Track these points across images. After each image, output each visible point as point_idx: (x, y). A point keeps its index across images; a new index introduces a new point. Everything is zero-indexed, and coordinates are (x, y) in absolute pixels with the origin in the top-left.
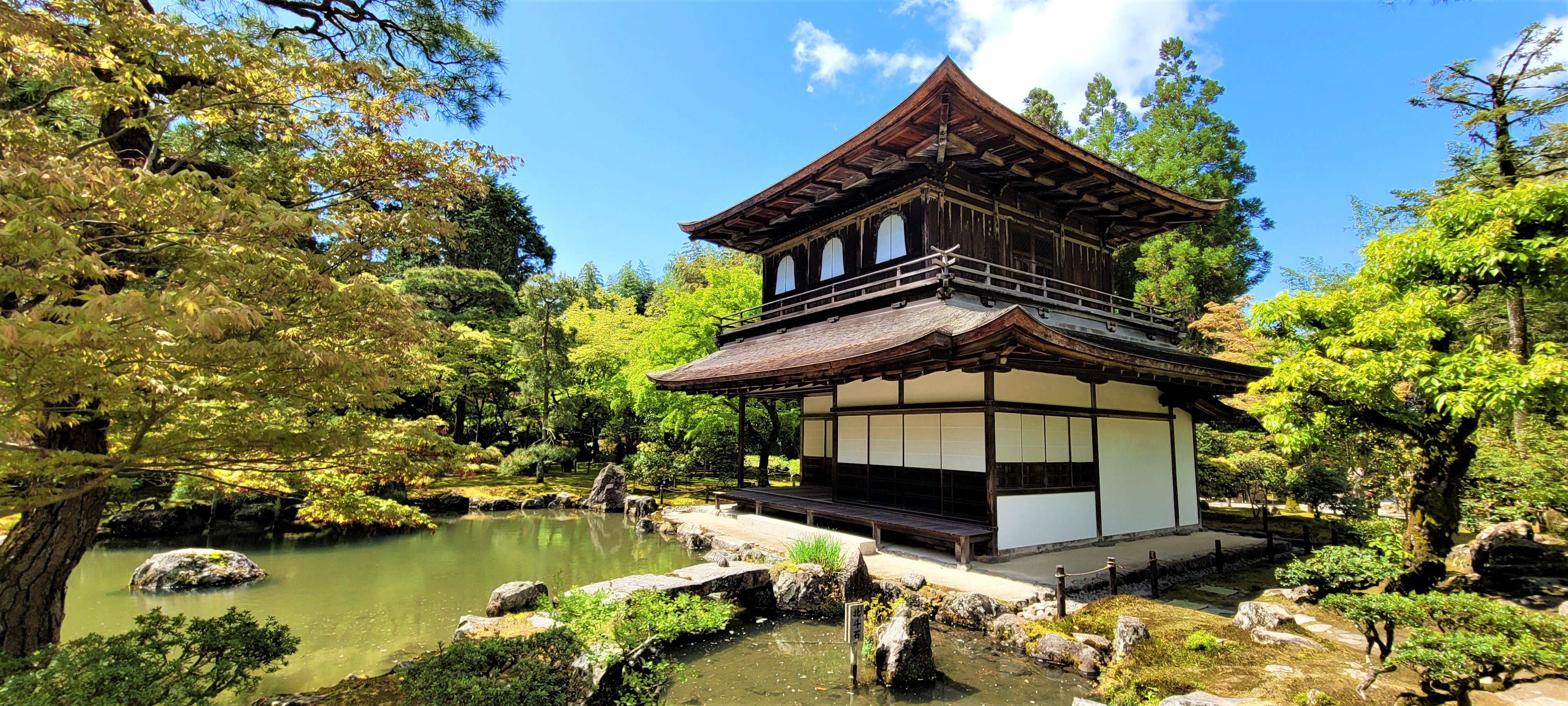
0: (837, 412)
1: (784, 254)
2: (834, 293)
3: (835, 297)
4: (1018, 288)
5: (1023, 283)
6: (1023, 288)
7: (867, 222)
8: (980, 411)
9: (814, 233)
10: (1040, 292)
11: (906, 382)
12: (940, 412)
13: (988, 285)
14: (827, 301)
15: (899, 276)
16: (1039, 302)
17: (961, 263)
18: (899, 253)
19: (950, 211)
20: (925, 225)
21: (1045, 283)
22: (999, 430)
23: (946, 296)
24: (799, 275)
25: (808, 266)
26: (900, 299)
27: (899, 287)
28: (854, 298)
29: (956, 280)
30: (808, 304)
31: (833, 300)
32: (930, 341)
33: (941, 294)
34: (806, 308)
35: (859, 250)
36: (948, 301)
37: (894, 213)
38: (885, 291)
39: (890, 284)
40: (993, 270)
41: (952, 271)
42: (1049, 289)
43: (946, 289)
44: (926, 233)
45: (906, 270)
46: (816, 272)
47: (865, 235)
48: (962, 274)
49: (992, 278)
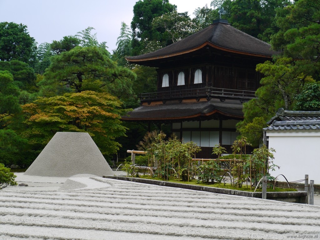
0: (182, 130)
1: (165, 73)
2: (181, 93)
3: (181, 94)
4: (233, 95)
5: (235, 93)
6: (235, 95)
7: (192, 69)
9: (175, 68)
10: (242, 95)
11: (201, 121)
12: (209, 131)
13: (223, 95)
15: (198, 91)
16: (240, 99)
17: (214, 90)
18: (201, 82)
19: (216, 70)
20: (207, 75)
21: (243, 92)
22: (223, 136)
23: (209, 100)
24: (170, 82)
25: (174, 80)
26: (198, 98)
27: (198, 95)
28: (186, 96)
29: (212, 95)
30: (173, 95)
31: (180, 95)
32: (200, 115)
33: (207, 100)
34: (172, 96)
35: (189, 78)
36: (209, 101)
37: (199, 69)
38: (194, 95)
39: (196, 94)
40: (225, 91)
41: (211, 93)
42: (244, 94)
43: (209, 98)
44: (207, 78)
45: (200, 90)
46: (176, 82)
47: (191, 73)
48: (214, 93)
49: (224, 93)
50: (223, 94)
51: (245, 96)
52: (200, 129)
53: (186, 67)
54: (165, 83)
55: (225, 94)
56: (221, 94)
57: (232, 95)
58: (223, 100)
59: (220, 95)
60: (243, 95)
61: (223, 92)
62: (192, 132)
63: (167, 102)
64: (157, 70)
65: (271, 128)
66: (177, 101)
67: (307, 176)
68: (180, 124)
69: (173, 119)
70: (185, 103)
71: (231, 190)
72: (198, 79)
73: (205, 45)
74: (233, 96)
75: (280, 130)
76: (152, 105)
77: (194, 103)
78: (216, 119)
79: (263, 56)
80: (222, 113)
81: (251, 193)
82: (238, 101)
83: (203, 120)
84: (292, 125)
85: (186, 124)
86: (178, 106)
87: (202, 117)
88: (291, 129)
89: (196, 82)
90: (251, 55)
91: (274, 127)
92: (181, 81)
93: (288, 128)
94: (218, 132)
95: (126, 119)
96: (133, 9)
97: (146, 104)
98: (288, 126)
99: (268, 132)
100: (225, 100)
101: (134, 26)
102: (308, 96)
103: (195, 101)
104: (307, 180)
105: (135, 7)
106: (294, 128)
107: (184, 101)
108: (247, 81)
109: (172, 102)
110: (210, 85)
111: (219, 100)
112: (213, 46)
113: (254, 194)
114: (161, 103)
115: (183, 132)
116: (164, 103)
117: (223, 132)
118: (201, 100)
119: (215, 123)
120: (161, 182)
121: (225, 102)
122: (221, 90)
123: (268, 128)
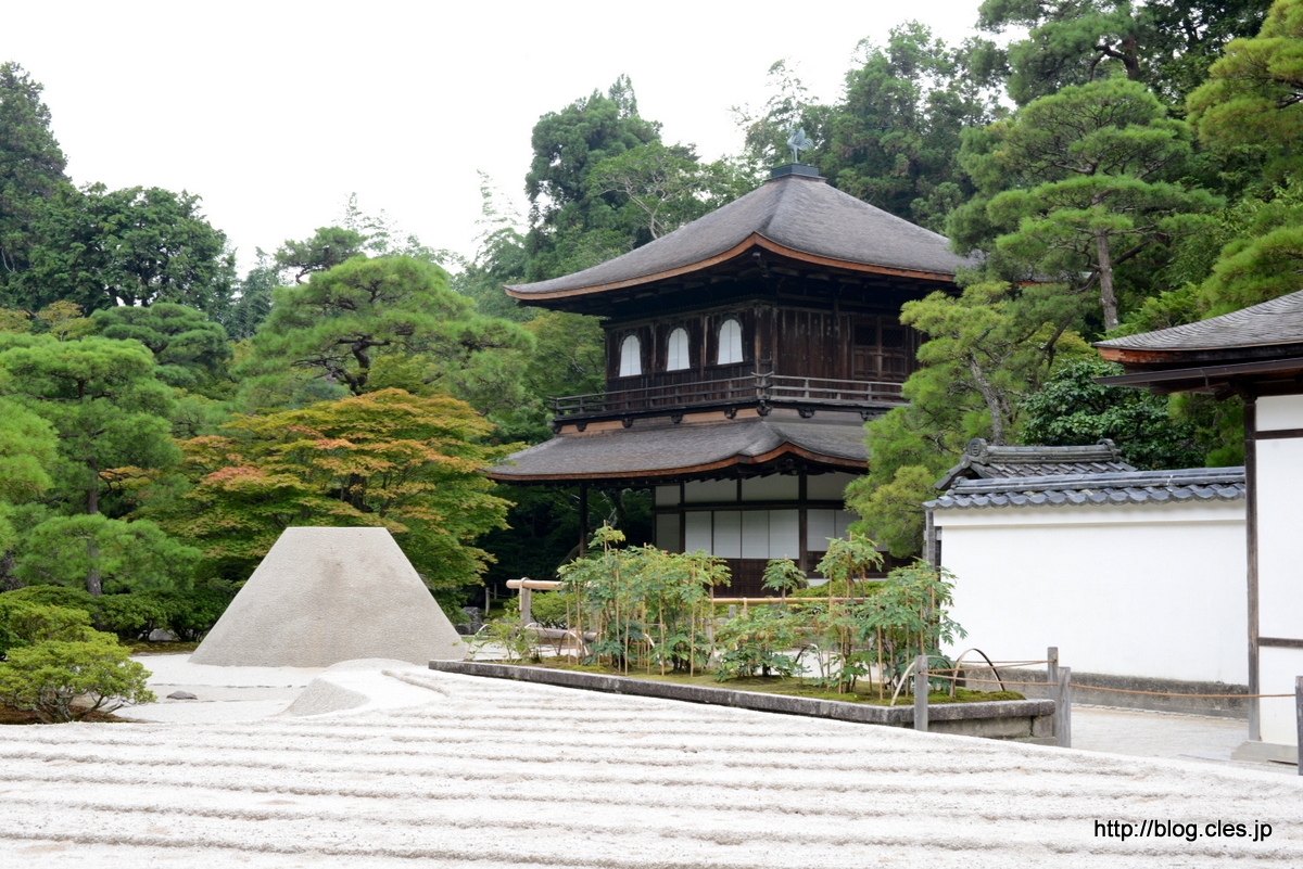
0: (683, 508)
1: (628, 333)
2: (677, 394)
3: (679, 398)
4: (839, 397)
5: (843, 391)
6: (844, 397)
7: (710, 320)
8: (796, 508)
9: (659, 318)
10: (865, 398)
11: (743, 480)
12: (769, 509)
13: (806, 399)
14: (672, 400)
15: (730, 386)
16: (861, 407)
17: (780, 382)
18: (738, 358)
19: (784, 319)
20: (757, 338)
21: (870, 387)
22: (811, 524)
23: (763, 414)
24: (645, 361)
25: (654, 353)
26: (731, 409)
27: (730, 399)
28: (694, 403)
29: (774, 398)
30: (654, 400)
31: (677, 400)
32: (736, 460)
33: (759, 413)
34: (652, 405)
35: (703, 347)
36: (765, 418)
37: (733, 318)
38: (719, 401)
39: (723, 395)
40: (812, 384)
41: (770, 392)
42: (874, 393)
43: (763, 408)
44: (757, 345)
45: (736, 384)
46: (662, 360)
47: (708, 333)
48: (780, 392)
49: (810, 392)
50: (807, 394)
51: (874, 398)
52: (740, 505)
53: (692, 315)
54: (631, 364)
55: (813, 394)
56: (802, 393)
57: (834, 395)
58: (807, 414)
59: (799, 399)
60: (870, 398)
61: (806, 388)
62: (716, 513)
63: (638, 423)
64: (602, 323)
65: (946, 502)
66: (667, 420)
67: (1053, 652)
68: (678, 488)
69: (656, 474)
70: (691, 426)
71: (819, 703)
72: (730, 350)
73: (748, 244)
74: (838, 401)
75: (977, 506)
76: (591, 433)
77: (720, 425)
78: (789, 472)
79: (926, 277)
80: (805, 455)
81: (881, 711)
82: (855, 416)
83: (748, 477)
84: (1010, 491)
85: (695, 490)
86: (670, 434)
87: (740, 468)
88: (1010, 503)
89: (723, 359)
90: (889, 272)
91: (956, 497)
92: (678, 357)
93: (1000, 500)
94: (795, 513)
95: (511, 478)
96: (531, 135)
97: (572, 430)
98: (1001, 493)
99: (940, 515)
100: (812, 411)
101: (533, 189)
102: (1062, 400)
103: (720, 416)
104: (1053, 662)
105: (537, 130)
106: (1018, 500)
107: (688, 418)
108: (880, 353)
109: (653, 421)
110: (767, 367)
111: (795, 413)
112: (772, 248)
113: (889, 712)
114: (618, 425)
115: (688, 514)
116: (628, 426)
117: (811, 513)
118: (742, 414)
119: (784, 485)
120: (607, 679)
121: (813, 418)
122: (802, 383)
123: (937, 501)
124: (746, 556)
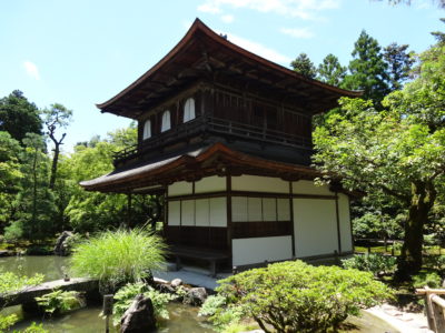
1: (146, 120)
5: (251, 131)
6: (251, 134)
7: (180, 102)
8: (225, 196)
9: (158, 108)
16: (260, 141)
17: (214, 121)
18: (193, 116)
19: (217, 96)
20: (203, 103)
22: (234, 206)
25: (156, 125)
26: (187, 140)
27: (186, 134)
35: (176, 116)
37: (191, 98)
40: (233, 125)
41: (209, 126)
42: (267, 134)
44: (203, 106)
46: (160, 129)
47: (179, 108)
48: (215, 127)
51: (267, 137)
52: (194, 196)
53: (172, 102)
54: (147, 134)
56: (228, 130)
57: (245, 133)
58: (231, 141)
59: (226, 132)
61: (230, 126)
62: (182, 201)
72: (189, 113)
73: (194, 29)
74: (248, 136)
80: (231, 152)
82: (258, 146)
89: (186, 120)
92: (166, 125)
94: (224, 199)
100: (234, 140)
107: (167, 149)
111: (223, 140)
112: (208, 33)
115: (169, 203)
117: (234, 199)
122: (227, 123)
124: (197, 225)
